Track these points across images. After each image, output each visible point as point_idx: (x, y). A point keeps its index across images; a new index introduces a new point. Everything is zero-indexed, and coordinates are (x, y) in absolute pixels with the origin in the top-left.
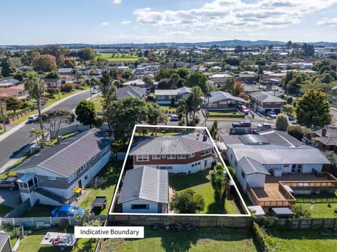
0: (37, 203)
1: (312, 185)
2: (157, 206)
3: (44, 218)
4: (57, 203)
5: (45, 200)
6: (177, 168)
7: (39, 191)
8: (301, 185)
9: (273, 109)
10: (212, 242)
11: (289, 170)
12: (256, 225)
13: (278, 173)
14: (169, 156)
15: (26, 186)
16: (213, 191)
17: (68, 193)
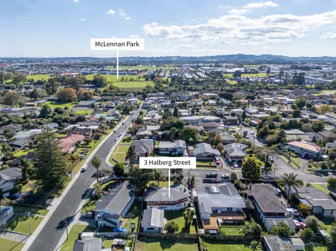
0: (104, 225)
1: (233, 219)
2: (158, 229)
3: (110, 233)
4: (114, 226)
5: (108, 224)
6: (169, 208)
7: (105, 220)
8: (228, 218)
9: (237, 160)
10: (181, 245)
11: (226, 210)
12: (200, 238)
13: (219, 212)
14: (165, 201)
15: (101, 218)
16: (184, 221)
17: (117, 221)
